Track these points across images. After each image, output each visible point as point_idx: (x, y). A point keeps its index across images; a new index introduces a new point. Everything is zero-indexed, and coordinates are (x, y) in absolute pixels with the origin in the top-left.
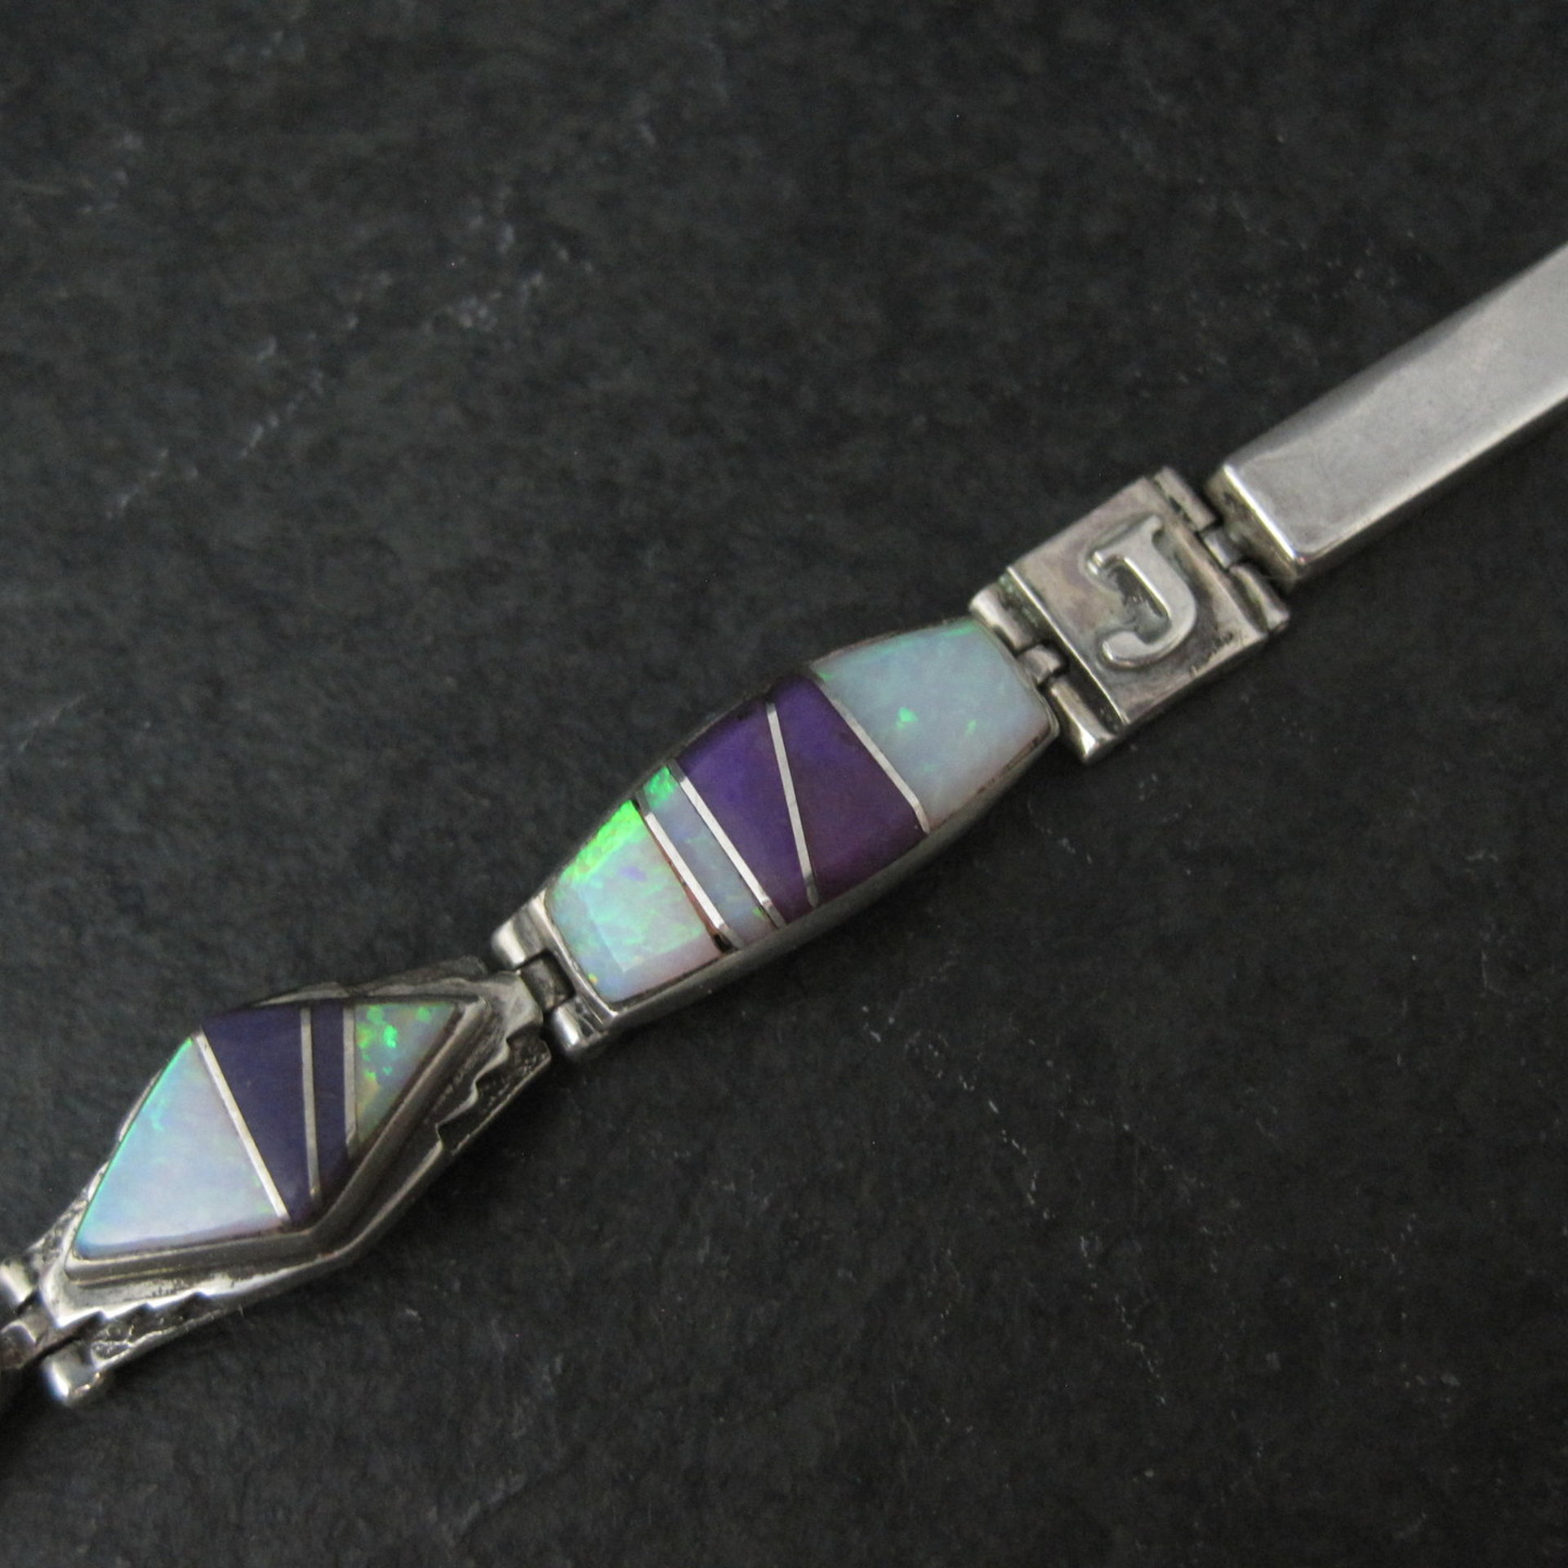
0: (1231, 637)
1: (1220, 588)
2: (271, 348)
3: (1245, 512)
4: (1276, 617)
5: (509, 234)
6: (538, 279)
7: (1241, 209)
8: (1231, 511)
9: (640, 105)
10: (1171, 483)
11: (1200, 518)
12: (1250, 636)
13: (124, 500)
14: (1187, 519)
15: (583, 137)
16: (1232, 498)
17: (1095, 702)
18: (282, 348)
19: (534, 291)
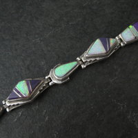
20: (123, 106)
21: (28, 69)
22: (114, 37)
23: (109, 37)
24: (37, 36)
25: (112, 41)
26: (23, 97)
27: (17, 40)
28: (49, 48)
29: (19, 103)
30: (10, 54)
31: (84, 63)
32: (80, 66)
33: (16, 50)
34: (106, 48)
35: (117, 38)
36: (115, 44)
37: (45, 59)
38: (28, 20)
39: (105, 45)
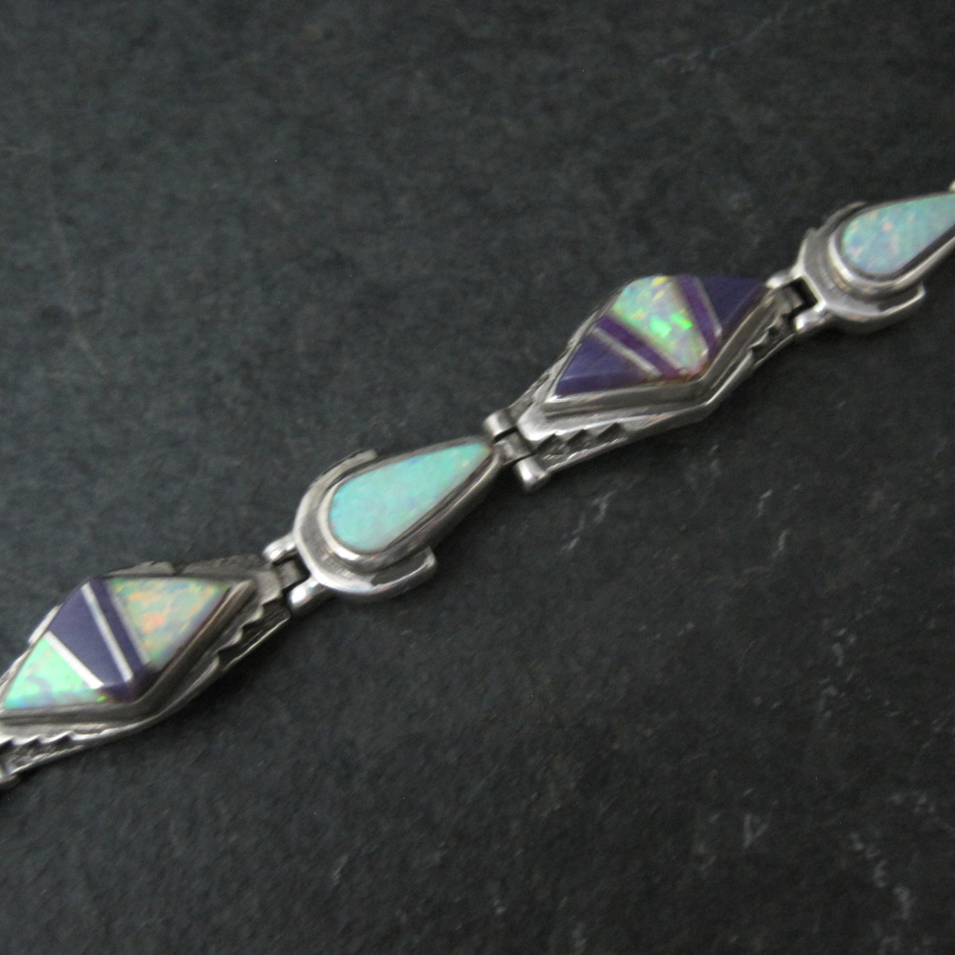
29: (626, 418)
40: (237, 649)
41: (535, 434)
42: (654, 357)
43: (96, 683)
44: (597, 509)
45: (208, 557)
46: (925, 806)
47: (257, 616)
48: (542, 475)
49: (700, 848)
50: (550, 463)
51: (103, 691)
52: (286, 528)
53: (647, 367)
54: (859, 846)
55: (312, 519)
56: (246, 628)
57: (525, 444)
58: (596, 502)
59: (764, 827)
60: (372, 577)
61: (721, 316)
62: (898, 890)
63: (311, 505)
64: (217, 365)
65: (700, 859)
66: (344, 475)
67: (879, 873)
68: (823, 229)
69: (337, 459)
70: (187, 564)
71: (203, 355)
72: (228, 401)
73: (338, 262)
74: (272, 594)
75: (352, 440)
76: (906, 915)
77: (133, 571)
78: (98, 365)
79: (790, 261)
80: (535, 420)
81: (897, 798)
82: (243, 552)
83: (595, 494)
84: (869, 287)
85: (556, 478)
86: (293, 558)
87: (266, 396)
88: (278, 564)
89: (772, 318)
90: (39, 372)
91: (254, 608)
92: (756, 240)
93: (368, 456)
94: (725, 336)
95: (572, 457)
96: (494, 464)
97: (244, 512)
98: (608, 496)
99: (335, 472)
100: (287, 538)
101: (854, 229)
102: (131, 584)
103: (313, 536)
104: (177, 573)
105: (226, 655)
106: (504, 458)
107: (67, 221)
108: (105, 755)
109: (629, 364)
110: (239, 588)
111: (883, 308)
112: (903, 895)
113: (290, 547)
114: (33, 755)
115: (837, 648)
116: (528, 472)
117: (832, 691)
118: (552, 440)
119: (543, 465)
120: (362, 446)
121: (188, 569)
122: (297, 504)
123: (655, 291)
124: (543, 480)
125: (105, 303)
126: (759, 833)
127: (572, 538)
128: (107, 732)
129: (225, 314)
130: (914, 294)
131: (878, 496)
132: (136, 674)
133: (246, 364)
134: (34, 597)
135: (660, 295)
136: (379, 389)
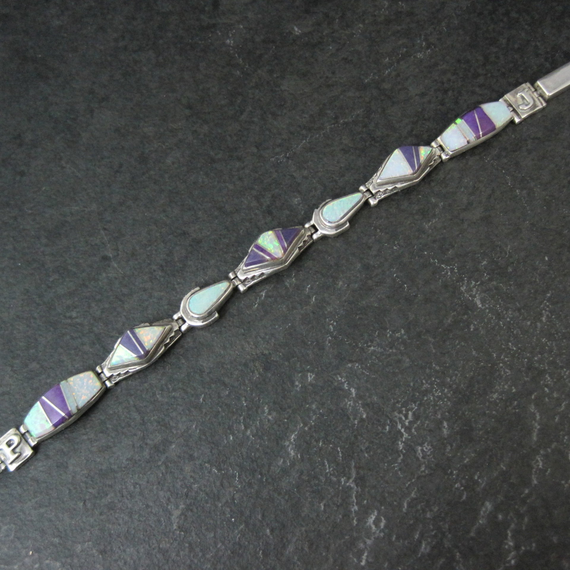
0: (538, 106)
1: (536, 100)
2: (388, 59)
3: (541, 89)
4: (544, 104)
5: (424, 43)
6: (429, 51)
7: (538, 44)
8: (538, 89)
9: (443, 24)
10: (528, 85)
11: (533, 90)
12: (540, 107)
13: (366, 81)
14: (531, 90)
15: (435, 29)
16: (538, 86)
17: (518, 115)
18: (389, 59)
19: (429, 52)
20: (452, 270)
21: (270, 213)
22: (428, 144)
23: (418, 145)
24: (278, 150)
25: (424, 152)
26: (273, 258)
27: (239, 159)
28: (305, 173)
29: (264, 271)
30: (231, 187)
31: (373, 196)
32: (367, 203)
33: (240, 179)
34: (412, 165)
35: (433, 144)
36: (430, 158)
37: (299, 192)
38: (256, 119)
39: (410, 160)
40: (168, 344)
41: (242, 278)
42: (269, 255)
43: (135, 356)
44: (262, 295)
45: (158, 320)
46: (358, 367)
47: (173, 334)
48: (245, 288)
49: (297, 383)
50: (247, 284)
51: (137, 357)
52: (178, 309)
53: (268, 258)
54: (340, 379)
55: (185, 307)
56: (170, 338)
57: (240, 280)
58: (262, 293)
59: (314, 376)
60: (202, 321)
61: (286, 241)
62: (351, 389)
63: (184, 304)
64: (154, 267)
65: (297, 386)
66: (192, 294)
67: (346, 385)
68: (319, 208)
69: (190, 290)
70: (153, 323)
71: (149, 264)
72: (158, 277)
73: (184, 233)
74: (176, 328)
75: (193, 284)
76: (354, 395)
77: (139, 326)
78: (120, 271)
79: (310, 219)
80: (241, 274)
81: (350, 365)
82: (167, 318)
83: (261, 291)
84: (333, 225)
85: (250, 288)
86: (181, 318)
87: (168, 275)
88: (177, 320)
89: (305, 237)
90: (104, 275)
91: (172, 333)
92: (303, 212)
93: (198, 288)
94: (288, 246)
95: (252, 283)
96: (231, 287)
97: (166, 307)
98: (264, 292)
99: (189, 294)
100: (179, 313)
101: (325, 209)
102: (139, 329)
103: (185, 311)
104: (151, 325)
105: (166, 345)
106: (234, 285)
107: (105, 229)
108: (137, 376)
109: (263, 257)
110: (168, 327)
111: (336, 230)
112: (353, 390)
113: (180, 315)
114: (118, 378)
115: (331, 327)
116: (242, 288)
117: (330, 338)
118: (246, 279)
119: (245, 285)
120: (196, 286)
121: (153, 324)
122: (180, 303)
123: (269, 236)
124: (245, 290)
125: (120, 252)
126: (312, 377)
127: (256, 304)
128: (138, 369)
129: (154, 252)
130: (346, 224)
131: (341, 283)
132: (144, 352)
133: (161, 266)
134: (112, 337)
135: (270, 237)
136: (199, 269)
